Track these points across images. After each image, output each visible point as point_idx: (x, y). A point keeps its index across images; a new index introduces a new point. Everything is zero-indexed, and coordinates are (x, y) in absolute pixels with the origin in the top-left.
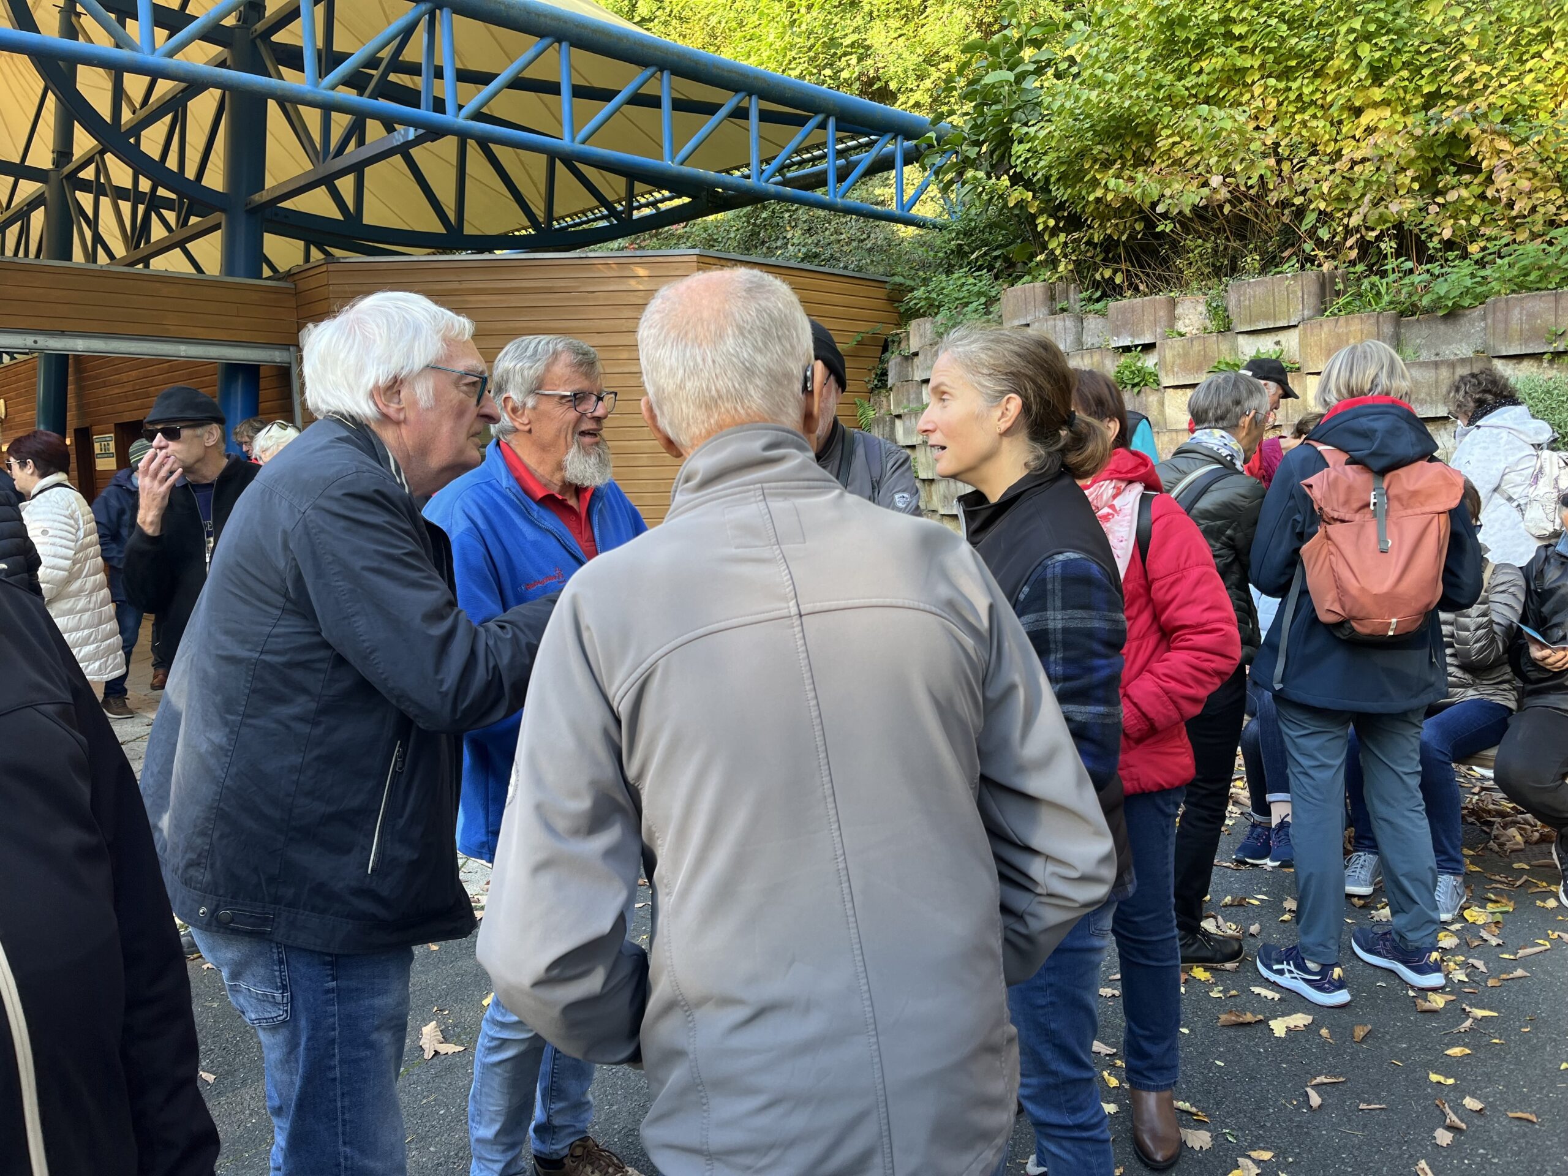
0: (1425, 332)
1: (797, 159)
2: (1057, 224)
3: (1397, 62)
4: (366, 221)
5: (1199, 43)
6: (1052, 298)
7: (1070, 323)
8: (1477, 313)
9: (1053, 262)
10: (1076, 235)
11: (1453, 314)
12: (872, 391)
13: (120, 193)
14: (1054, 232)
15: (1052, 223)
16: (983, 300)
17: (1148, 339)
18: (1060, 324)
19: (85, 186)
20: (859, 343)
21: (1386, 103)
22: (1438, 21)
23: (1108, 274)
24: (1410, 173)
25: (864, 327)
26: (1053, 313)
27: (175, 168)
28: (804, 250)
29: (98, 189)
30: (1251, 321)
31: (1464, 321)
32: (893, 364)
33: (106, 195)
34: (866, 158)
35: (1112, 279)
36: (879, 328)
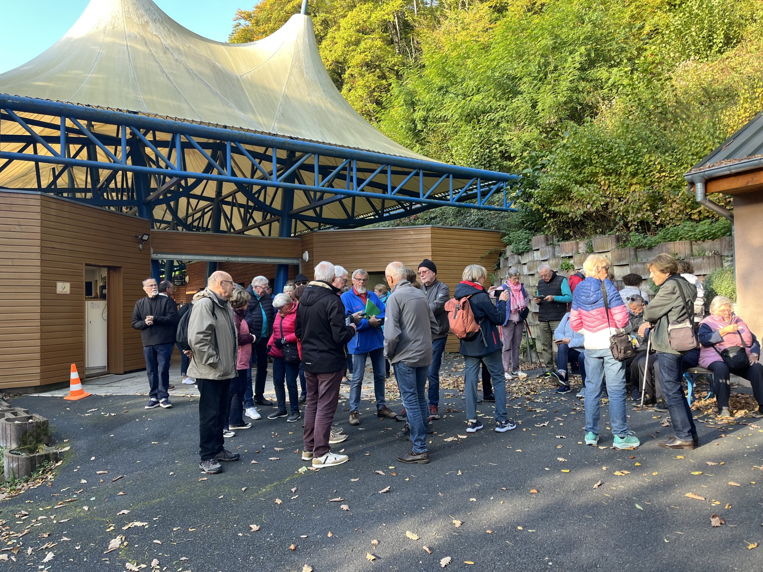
0: (644, 253)
1: (471, 188)
2: (550, 215)
3: (640, 171)
4: (323, 217)
5: (582, 165)
6: (547, 240)
7: (550, 249)
8: (657, 248)
9: (549, 227)
10: (555, 220)
11: (650, 248)
12: (495, 270)
13: (240, 206)
14: (549, 218)
15: (548, 215)
16: (526, 240)
17: (570, 255)
18: (547, 249)
19: (228, 203)
20: (490, 254)
21: (636, 183)
22: (647, 161)
23: (567, 231)
24: (646, 204)
25: (492, 248)
26: (547, 245)
27: (262, 201)
28: (477, 217)
29: (232, 204)
30: (598, 250)
31: (654, 250)
32: (502, 259)
33: (236, 206)
34: (494, 188)
35: (569, 233)
36: (498, 248)
